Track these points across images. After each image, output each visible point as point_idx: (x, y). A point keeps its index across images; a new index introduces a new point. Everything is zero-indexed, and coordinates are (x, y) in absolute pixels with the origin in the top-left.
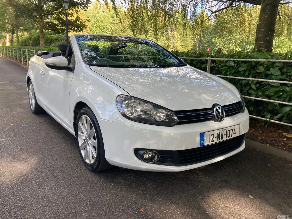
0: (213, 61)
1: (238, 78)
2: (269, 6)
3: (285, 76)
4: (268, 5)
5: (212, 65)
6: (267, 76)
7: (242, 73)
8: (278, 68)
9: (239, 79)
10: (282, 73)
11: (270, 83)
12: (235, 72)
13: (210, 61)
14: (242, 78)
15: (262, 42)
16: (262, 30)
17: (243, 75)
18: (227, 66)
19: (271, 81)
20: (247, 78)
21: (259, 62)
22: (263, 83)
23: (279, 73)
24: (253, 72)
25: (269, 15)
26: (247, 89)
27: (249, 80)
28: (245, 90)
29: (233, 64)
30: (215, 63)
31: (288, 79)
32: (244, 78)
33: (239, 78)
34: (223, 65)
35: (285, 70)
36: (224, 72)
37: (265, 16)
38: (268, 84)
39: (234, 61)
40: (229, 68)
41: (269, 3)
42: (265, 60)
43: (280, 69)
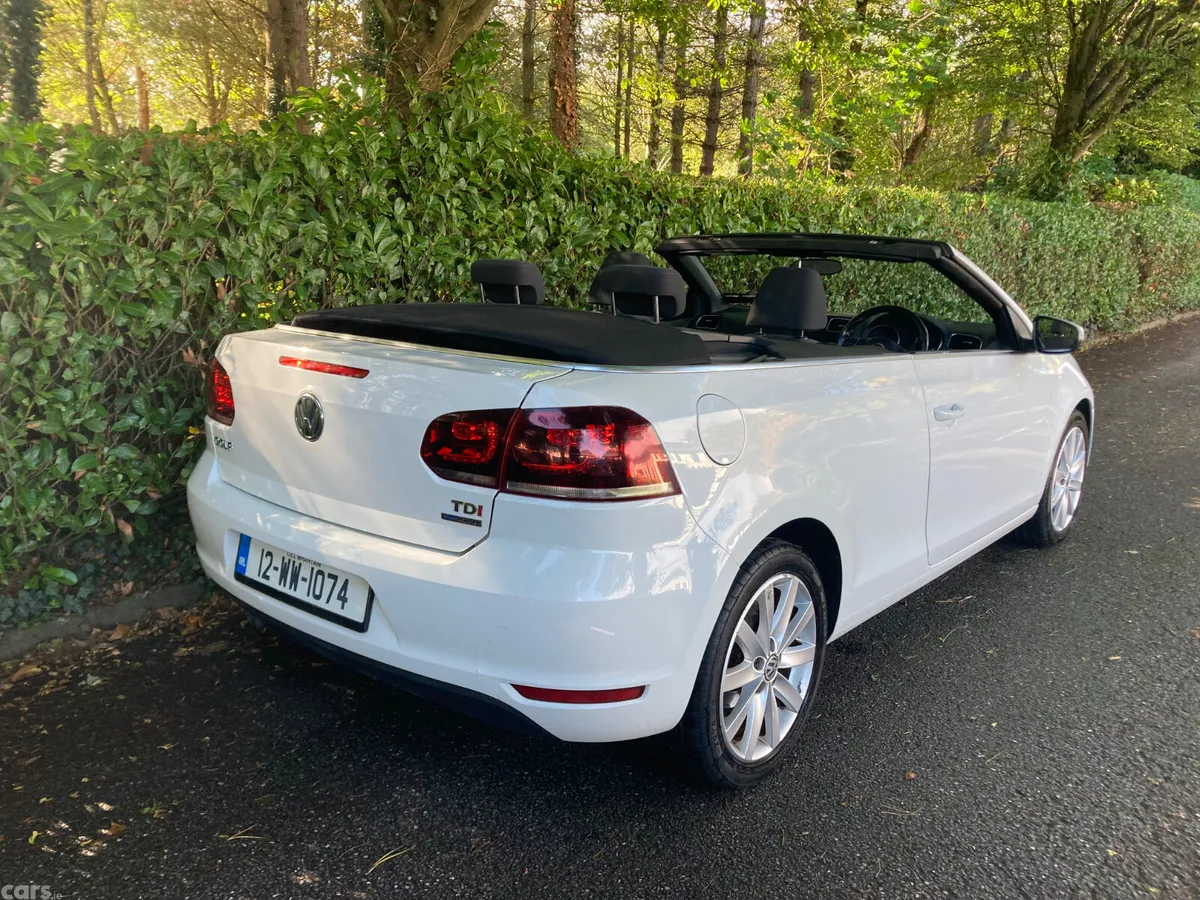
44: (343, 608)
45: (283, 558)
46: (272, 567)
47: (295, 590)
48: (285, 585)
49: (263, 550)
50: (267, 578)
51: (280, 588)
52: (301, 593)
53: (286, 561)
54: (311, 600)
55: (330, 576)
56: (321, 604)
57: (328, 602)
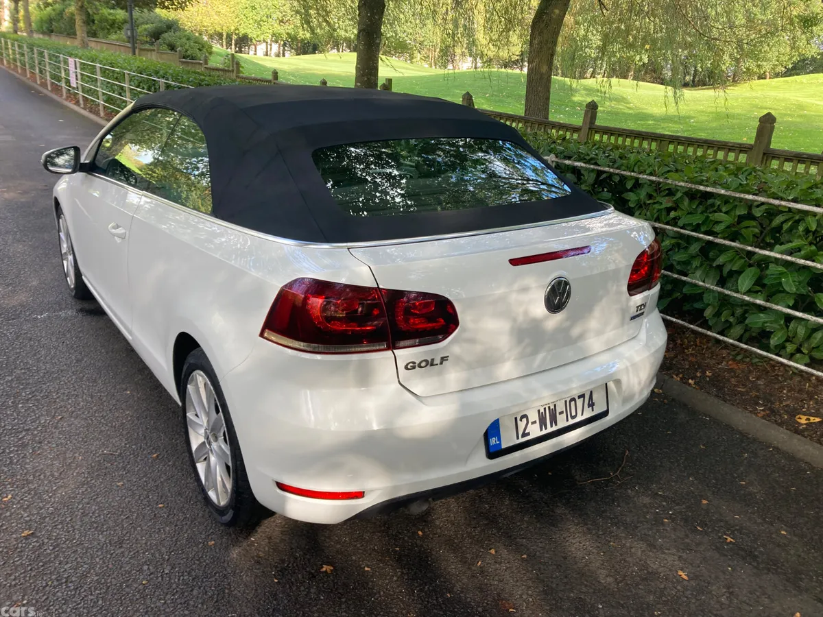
44: (593, 410)
45: (539, 411)
46: (530, 423)
47: (556, 425)
48: (546, 428)
49: (516, 419)
50: (528, 434)
51: (544, 432)
52: (562, 423)
53: (542, 410)
54: (571, 422)
55: (579, 397)
56: (579, 419)
57: (582, 415)
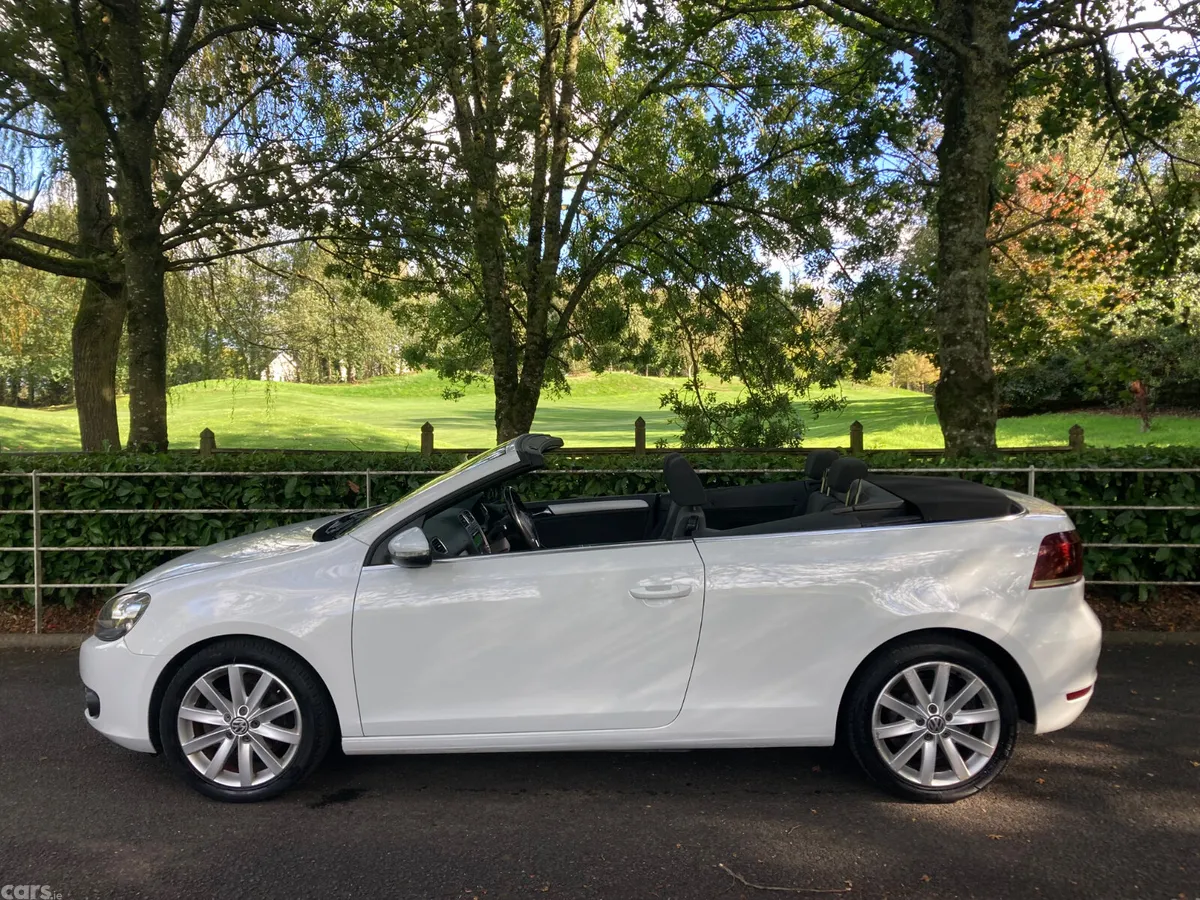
0: (43, 480)
1: (118, 511)
2: (148, 356)
3: (210, 499)
4: (146, 353)
5: (43, 488)
6: (177, 504)
7: (124, 501)
8: (196, 485)
9: (121, 514)
10: (206, 495)
11: (186, 516)
12: (106, 500)
13: (38, 479)
14: (127, 511)
15: (145, 429)
16: (141, 403)
17: (128, 506)
18: (85, 487)
19: (187, 511)
20: (140, 511)
21: (158, 477)
22: (173, 518)
23: (198, 494)
24: (151, 498)
25: (151, 373)
26: (142, 532)
27: (144, 514)
28: (137, 535)
29: (100, 483)
30: (49, 484)
31: (216, 504)
32: (131, 511)
33: (122, 511)
34: (70, 487)
35: (208, 489)
36: (79, 502)
37: (141, 376)
38: (182, 517)
39: (100, 477)
40: (92, 492)
41: (146, 350)
42: (170, 474)
43: (200, 488)
